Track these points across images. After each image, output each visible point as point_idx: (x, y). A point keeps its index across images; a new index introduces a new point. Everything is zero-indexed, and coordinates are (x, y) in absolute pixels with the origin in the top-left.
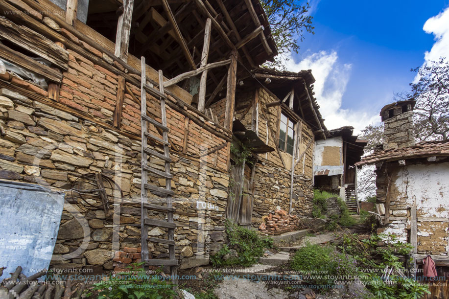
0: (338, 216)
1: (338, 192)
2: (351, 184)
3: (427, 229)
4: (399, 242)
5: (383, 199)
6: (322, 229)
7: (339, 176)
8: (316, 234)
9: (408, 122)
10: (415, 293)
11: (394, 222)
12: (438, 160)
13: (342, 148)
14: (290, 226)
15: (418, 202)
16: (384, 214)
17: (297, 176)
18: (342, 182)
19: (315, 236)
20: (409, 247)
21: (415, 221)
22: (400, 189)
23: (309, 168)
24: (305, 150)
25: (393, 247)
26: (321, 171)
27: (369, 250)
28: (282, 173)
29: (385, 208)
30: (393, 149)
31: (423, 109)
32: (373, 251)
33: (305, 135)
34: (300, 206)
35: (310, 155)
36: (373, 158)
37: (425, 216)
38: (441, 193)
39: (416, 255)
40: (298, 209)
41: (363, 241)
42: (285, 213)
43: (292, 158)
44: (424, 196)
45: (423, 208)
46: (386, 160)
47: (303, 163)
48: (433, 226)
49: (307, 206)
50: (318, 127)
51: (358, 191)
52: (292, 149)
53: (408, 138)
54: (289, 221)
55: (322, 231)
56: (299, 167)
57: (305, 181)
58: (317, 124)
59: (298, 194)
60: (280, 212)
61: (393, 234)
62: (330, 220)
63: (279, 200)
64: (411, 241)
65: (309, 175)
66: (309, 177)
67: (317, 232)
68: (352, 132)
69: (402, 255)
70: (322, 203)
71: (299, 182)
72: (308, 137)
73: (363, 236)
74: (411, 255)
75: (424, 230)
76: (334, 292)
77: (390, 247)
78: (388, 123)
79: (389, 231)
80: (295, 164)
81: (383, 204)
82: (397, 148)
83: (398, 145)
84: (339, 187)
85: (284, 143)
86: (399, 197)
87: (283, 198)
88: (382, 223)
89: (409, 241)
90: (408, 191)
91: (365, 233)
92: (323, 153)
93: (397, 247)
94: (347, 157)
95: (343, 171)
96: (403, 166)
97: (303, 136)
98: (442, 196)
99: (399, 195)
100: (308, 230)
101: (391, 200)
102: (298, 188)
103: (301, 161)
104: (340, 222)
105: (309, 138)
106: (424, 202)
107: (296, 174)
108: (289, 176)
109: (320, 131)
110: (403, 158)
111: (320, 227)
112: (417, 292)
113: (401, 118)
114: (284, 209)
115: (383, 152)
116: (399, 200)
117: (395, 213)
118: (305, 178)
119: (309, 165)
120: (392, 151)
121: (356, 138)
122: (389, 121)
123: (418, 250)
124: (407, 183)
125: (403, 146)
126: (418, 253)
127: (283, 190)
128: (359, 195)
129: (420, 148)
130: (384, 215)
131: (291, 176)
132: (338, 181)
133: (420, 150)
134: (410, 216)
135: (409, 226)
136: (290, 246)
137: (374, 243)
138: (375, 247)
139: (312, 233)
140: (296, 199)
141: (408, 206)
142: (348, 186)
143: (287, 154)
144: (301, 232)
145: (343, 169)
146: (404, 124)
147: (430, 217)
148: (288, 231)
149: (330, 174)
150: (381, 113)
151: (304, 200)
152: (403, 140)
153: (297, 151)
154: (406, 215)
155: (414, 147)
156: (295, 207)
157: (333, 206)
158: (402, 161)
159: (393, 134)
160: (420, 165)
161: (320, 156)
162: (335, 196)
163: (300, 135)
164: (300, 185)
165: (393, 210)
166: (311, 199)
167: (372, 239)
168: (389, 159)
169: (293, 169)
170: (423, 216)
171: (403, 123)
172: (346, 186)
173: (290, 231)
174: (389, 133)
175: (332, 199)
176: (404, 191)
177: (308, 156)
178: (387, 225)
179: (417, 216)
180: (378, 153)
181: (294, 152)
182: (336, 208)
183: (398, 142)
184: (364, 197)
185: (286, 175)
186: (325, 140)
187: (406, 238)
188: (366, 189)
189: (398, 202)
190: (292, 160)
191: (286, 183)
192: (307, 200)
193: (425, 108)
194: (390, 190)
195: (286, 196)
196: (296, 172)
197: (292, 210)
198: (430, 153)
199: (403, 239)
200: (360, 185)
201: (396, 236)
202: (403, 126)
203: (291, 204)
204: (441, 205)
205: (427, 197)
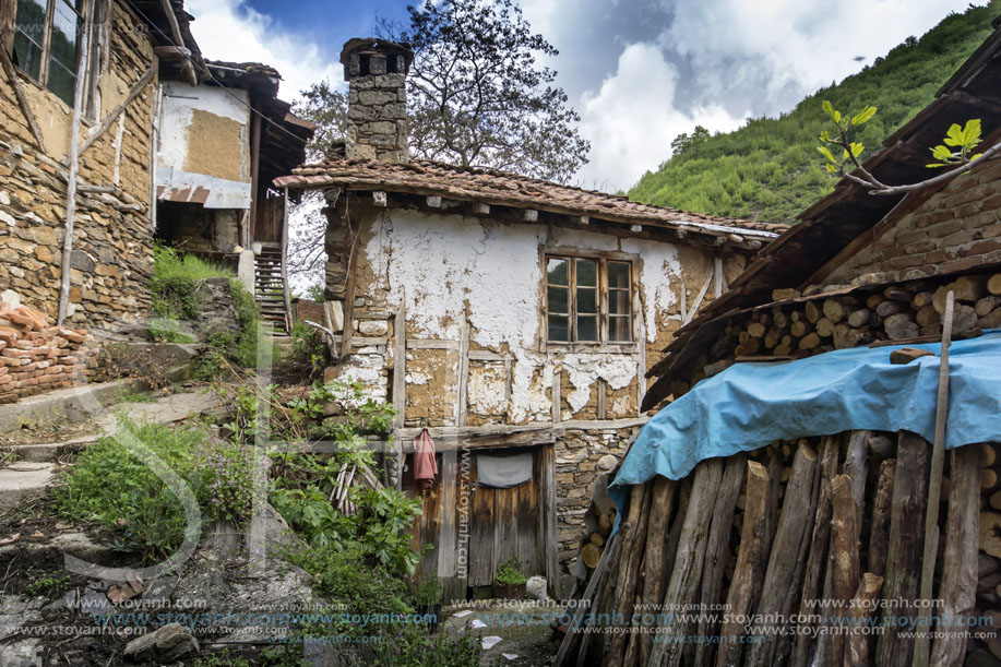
0: (230, 336)
1: (233, 262)
2: (272, 245)
3: (423, 367)
4: (370, 400)
5: (340, 289)
6: (179, 378)
7: (238, 213)
8: (157, 393)
9: (398, 101)
10: (396, 519)
11: (361, 351)
12: (445, 206)
13: (248, 129)
14: (60, 367)
15: (410, 303)
16: (341, 329)
17: (90, 186)
18: (246, 235)
19: (154, 400)
20: (390, 412)
21: (403, 348)
22: (375, 267)
23: (138, 168)
24: (122, 101)
25: (359, 416)
26: (182, 188)
27: (305, 427)
28: (28, 165)
29: (344, 312)
30: (365, 161)
31: (431, 81)
32: (315, 429)
33: (124, 48)
34: (102, 299)
35: (141, 123)
36: (319, 174)
37: (420, 336)
38: (448, 285)
39: (404, 429)
40: (94, 309)
41: (291, 403)
42: (41, 320)
43: (70, 116)
44: (419, 288)
45: (417, 316)
46: (347, 184)
47: (117, 144)
48: (433, 360)
49: (131, 301)
50: (170, 34)
51: (289, 269)
52: (72, 82)
53: (397, 141)
54: (55, 351)
55: (180, 381)
56: (101, 157)
57: (124, 212)
58: (167, 24)
59: (97, 256)
60: (17, 314)
61: (359, 380)
62: (207, 349)
63: (14, 270)
64: (394, 399)
65: (140, 194)
66: (137, 198)
67: (160, 387)
68: (275, 88)
69: (375, 434)
70: (182, 295)
71: (98, 212)
72: (134, 57)
73: (290, 390)
74: (392, 431)
75: (419, 369)
76: (202, 560)
77: (351, 415)
78: (359, 90)
79: (350, 373)
80: (85, 144)
81: (339, 303)
82: (374, 160)
83: (378, 154)
84: (238, 249)
85: (36, 53)
86: (372, 287)
87: (31, 264)
88: (335, 353)
89: (389, 398)
90: (391, 272)
91: (295, 382)
92: (189, 128)
93: (366, 415)
94: (261, 161)
95: (249, 200)
96: (381, 208)
97: (114, 46)
98: (450, 292)
99: (373, 281)
100: (129, 380)
101: (356, 292)
102: (97, 233)
103: (106, 137)
104: (236, 354)
105: (140, 64)
106: (420, 304)
107: (87, 179)
108: (57, 184)
109: (175, 49)
110: (382, 187)
111: (174, 370)
112: (399, 516)
113: (385, 85)
114: (37, 304)
115: (344, 163)
116: (372, 293)
117: (365, 326)
118: (121, 198)
119: (137, 158)
120: (364, 165)
121: (285, 107)
122: (361, 85)
123: (407, 419)
124: (390, 252)
125: (387, 159)
126: (406, 426)
127: (33, 232)
128: (292, 281)
129: (419, 172)
130: (339, 333)
131: (65, 183)
132: (236, 229)
133: (417, 176)
134: (393, 336)
135: (390, 359)
136: (58, 439)
137: (316, 408)
138: (320, 418)
139: (145, 389)
140: (89, 271)
141: (391, 310)
142: (263, 249)
143: (52, 96)
144: (104, 390)
145: (249, 194)
146: (390, 102)
147: (429, 338)
148: (53, 388)
149: (210, 203)
150: (342, 54)
151: (119, 276)
152: (387, 143)
153: (90, 98)
154: (386, 334)
155: (407, 168)
156: (83, 301)
157: (218, 305)
158: (381, 195)
159: (368, 121)
160: (415, 212)
161: (180, 136)
162: (225, 273)
163: (104, 42)
164: (105, 222)
165: (360, 320)
166: (144, 277)
167: (313, 397)
168: (354, 183)
169: (75, 159)
170: (417, 336)
171: (387, 99)
172: (258, 248)
173: (60, 387)
174: (358, 115)
175: (215, 282)
176: (384, 272)
177: (133, 126)
178: (346, 360)
179: (408, 336)
180: (332, 163)
181: (79, 99)
182: (226, 313)
183: (376, 146)
184: (305, 287)
185: (43, 177)
186: (193, 85)
187: (383, 392)
188: (312, 263)
189: (370, 298)
190: (70, 123)
191: (45, 207)
192: (130, 278)
193: (435, 81)
194: (354, 266)
195: (45, 254)
196: (87, 173)
197: (70, 308)
198: (431, 186)
199: (378, 395)
200: (298, 250)
201: (365, 386)
202: (387, 106)
203: (66, 287)
204: (447, 312)
205: (425, 292)
